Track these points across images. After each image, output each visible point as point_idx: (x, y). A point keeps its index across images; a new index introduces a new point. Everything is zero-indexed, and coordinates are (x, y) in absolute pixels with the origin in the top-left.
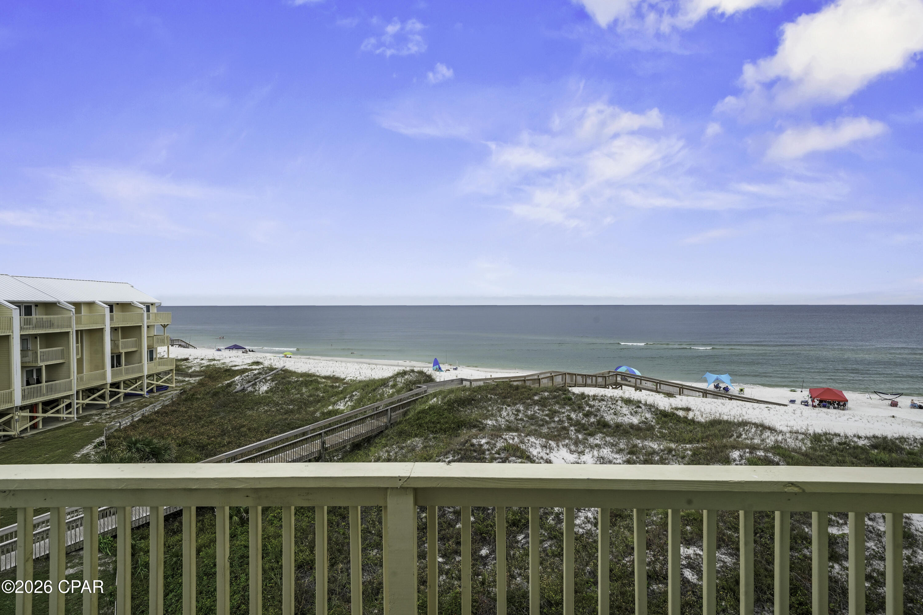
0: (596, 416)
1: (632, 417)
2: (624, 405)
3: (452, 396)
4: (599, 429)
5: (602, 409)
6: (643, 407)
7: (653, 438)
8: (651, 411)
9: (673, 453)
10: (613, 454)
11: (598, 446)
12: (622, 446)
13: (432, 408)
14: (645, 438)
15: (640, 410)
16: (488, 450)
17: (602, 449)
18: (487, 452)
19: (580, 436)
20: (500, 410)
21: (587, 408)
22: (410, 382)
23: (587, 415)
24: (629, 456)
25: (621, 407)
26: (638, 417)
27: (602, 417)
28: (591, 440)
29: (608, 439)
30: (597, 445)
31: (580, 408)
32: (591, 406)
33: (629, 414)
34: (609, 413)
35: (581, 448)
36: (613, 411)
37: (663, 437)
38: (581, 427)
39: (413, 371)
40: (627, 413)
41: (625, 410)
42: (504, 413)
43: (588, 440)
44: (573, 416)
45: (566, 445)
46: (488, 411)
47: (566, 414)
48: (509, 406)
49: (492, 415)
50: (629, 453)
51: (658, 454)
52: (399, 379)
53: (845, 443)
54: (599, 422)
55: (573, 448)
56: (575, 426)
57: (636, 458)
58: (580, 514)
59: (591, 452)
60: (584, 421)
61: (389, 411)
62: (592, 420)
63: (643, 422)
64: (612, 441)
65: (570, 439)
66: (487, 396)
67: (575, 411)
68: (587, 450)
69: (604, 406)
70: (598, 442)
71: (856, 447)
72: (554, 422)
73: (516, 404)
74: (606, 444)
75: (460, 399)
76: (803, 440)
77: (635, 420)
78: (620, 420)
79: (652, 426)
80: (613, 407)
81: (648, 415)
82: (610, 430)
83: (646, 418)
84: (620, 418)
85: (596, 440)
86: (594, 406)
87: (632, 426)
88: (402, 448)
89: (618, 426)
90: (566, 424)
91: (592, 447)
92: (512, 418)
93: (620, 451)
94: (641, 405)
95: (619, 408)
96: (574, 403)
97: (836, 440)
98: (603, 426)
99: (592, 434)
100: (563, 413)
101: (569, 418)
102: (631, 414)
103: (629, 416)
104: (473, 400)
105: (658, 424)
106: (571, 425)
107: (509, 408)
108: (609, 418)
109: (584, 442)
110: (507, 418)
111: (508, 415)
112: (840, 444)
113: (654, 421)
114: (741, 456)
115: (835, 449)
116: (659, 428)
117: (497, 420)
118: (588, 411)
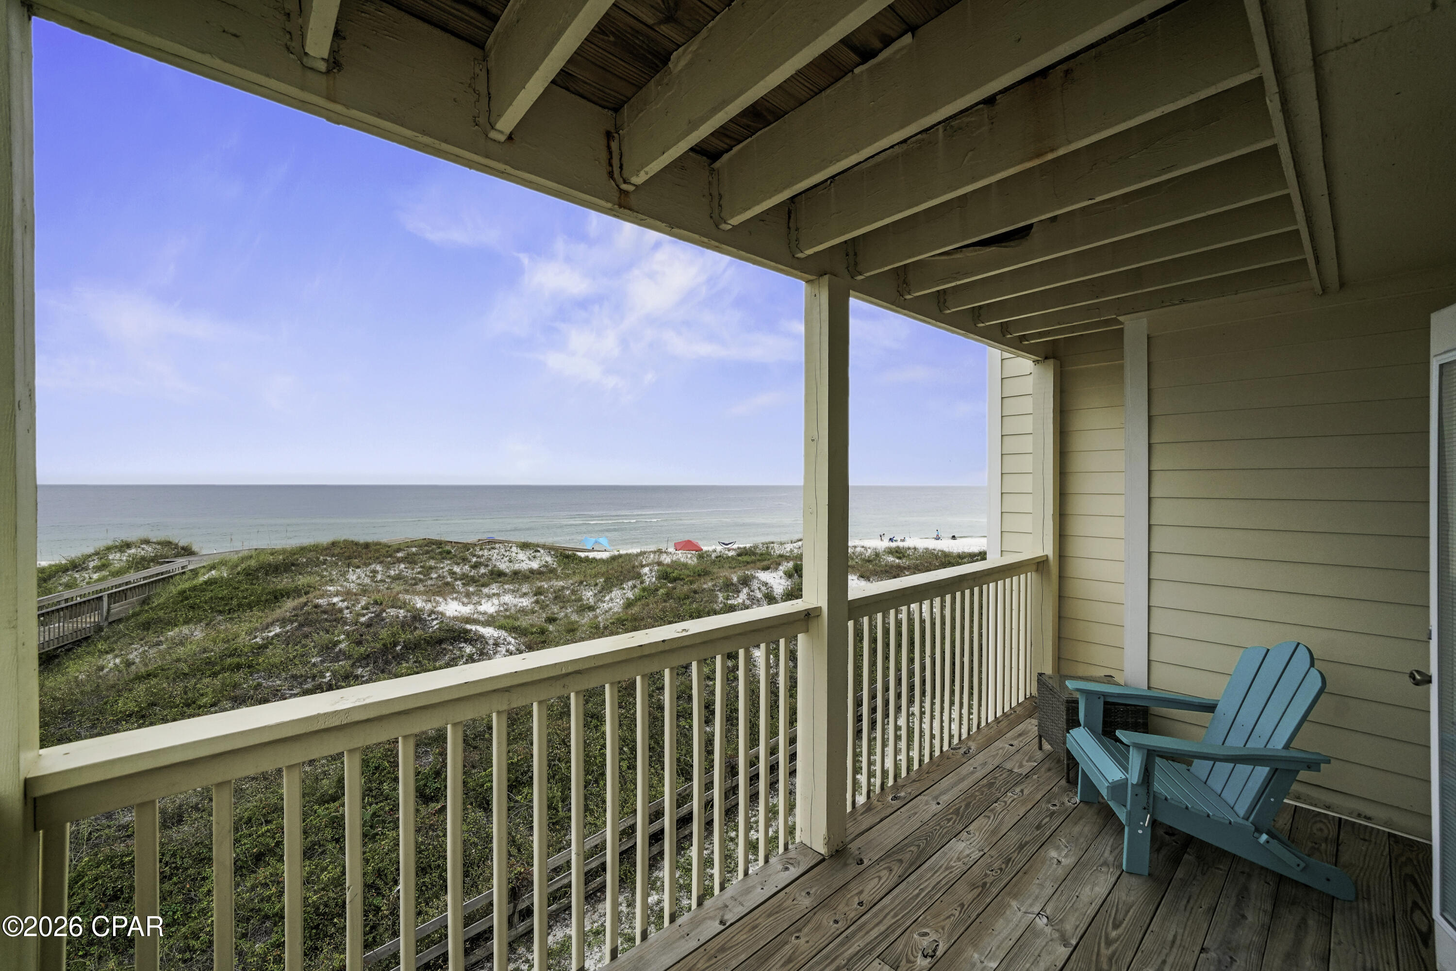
0: (487, 566)
1: (531, 563)
2: (519, 551)
3: (253, 563)
4: (493, 579)
5: (494, 558)
6: (542, 551)
7: (557, 578)
8: (551, 555)
9: (585, 583)
10: (517, 599)
11: (498, 595)
12: (524, 590)
13: (208, 583)
14: (550, 579)
15: (538, 554)
16: (348, 608)
17: (502, 598)
18: (346, 611)
19: (471, 589)
20: (344, 574)
21: (474, 559)
22: (143, 558)
23: (475, 566)
24: (535, 598)
25: (517, 553)
26: (538, 561)
27: (495, 566)
28: (486, 590)
29: (506, 587)
30: (494, 595)
31: (465, 560)
32: (478, 557)
33: (527, 559)
34: (503, 561)
35: (475, 599)
36: (508, 558)
37: (567, 576)
38: (468, 580)
39: (147, 542)
40: (524, 558)
41: (522, 556)
42: (352, 577)
43: (481, 591)
44: (457, 569)
45: (456, 599)
46: (323, 577)
47: (447, 569)
48: (358, 567)
49: (331, 581)
50: (535, 595)
51: (568, 588)
52: (113, 556)
53: (720, 556)
54: (492, 572)
55: (465, 600)
56: (461, 579)
57: (545, 597)
58: (499, 649)
59: (490, 602)
60: (472, 574)
61: (105, 599)
62: (483, 570)
63: (544, 566)
64: (512, 588)
65: (458, 592)
66: (318, 559)
67: (458, 564)
68: (483, 601)
69: (495, 555)
70: (495, 591)
71: (728, 557)
72: (431, 579)
73: (370, 564)
74: (505, 592)
75: (270, 565)
76: (691, 557)
77: (535, 565)
78: (517, 567)
79: (554, 568)
80: (507, 553)
81: (549, 559)
82: (506, 578)
83: (546, 562)
84: (517, 565)
85: (494, 588)
86: (483, 556)
87: (532, 571)
88: (159, 643)
89: (516, 573)
90: (449, 580)
91: (489, 597)
92: (367, 581)
93: (525, 594)
94: (539, 549)
95: (514, 554)
96: (455, 556)
97: (713, 556)
98: (498, 575)
99: (484, 585)
100: (442, 568)
101: (452, 573)
102: (529, 559)
103: (528, 562)
104: (293, 565)
105: (560, 566)
106: (456, 580)
107: (358, 570)
108: (503, 566)
109: (478, 593)
110: (358, 581)
111: (359, 578)
112: (717, 557)
113: (555, 563)
114: (651, 570)
115: (714, 561)
116: (562, 570)
117: (341, 586)
118: (476, 562)
